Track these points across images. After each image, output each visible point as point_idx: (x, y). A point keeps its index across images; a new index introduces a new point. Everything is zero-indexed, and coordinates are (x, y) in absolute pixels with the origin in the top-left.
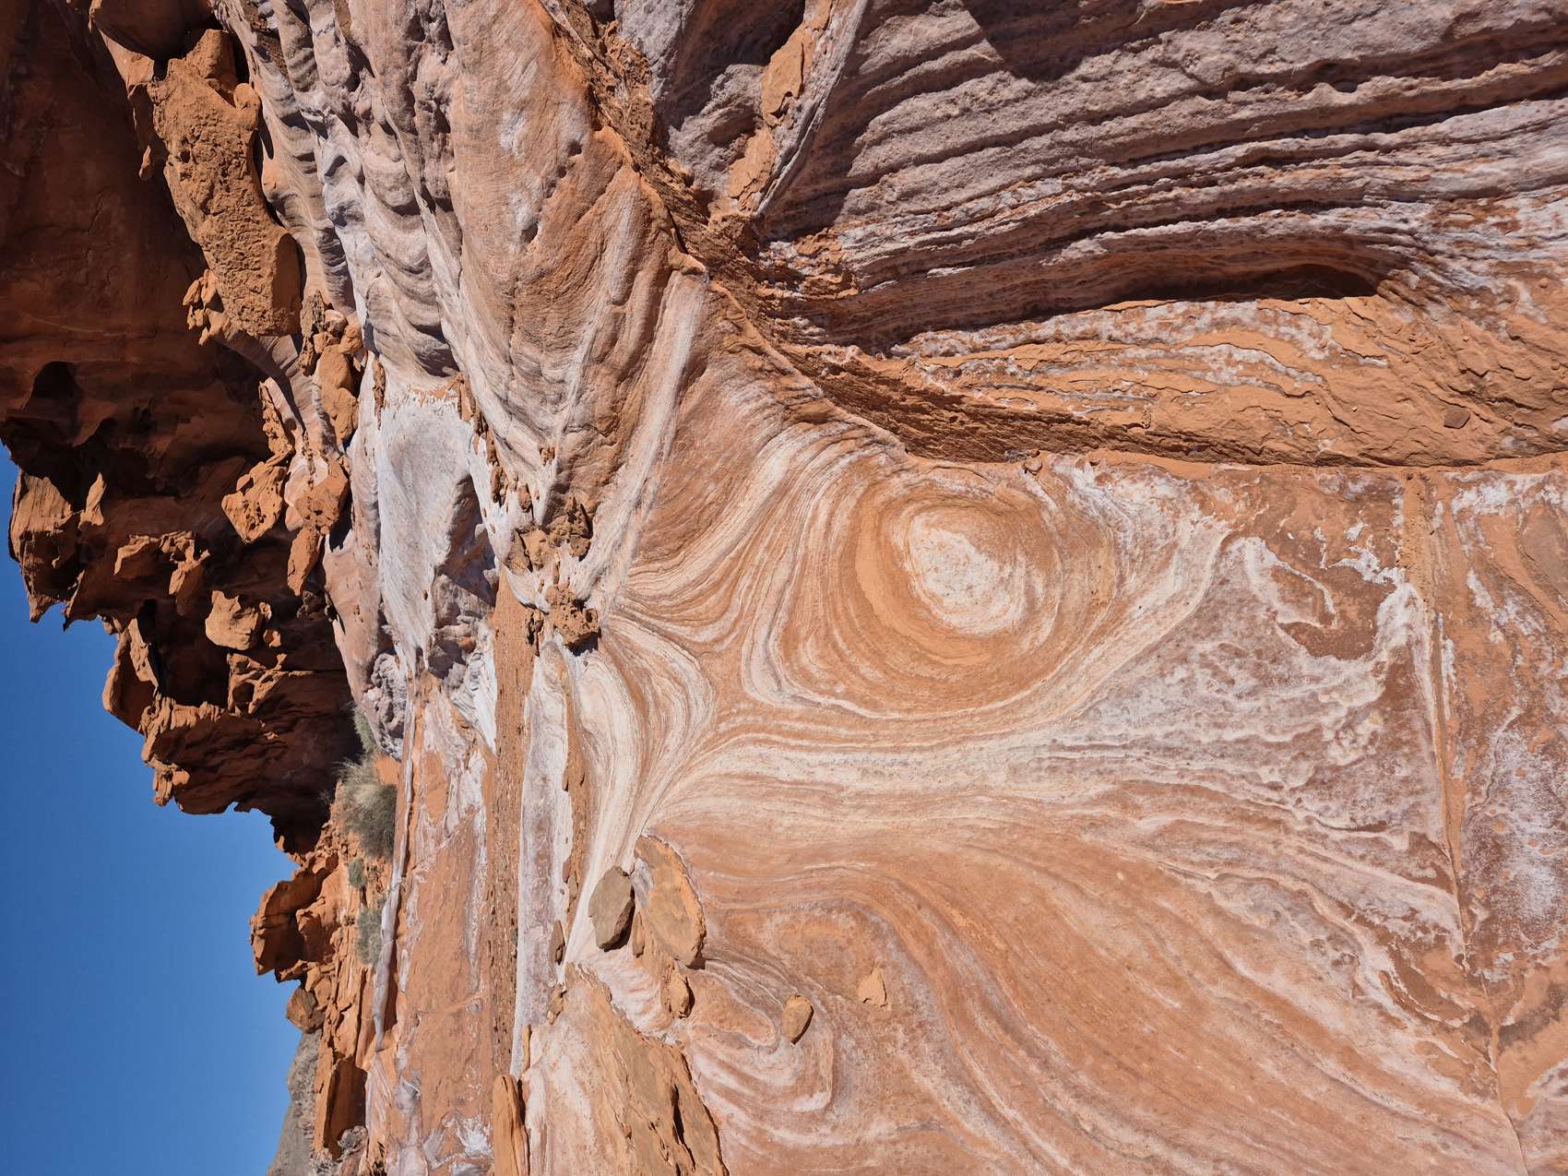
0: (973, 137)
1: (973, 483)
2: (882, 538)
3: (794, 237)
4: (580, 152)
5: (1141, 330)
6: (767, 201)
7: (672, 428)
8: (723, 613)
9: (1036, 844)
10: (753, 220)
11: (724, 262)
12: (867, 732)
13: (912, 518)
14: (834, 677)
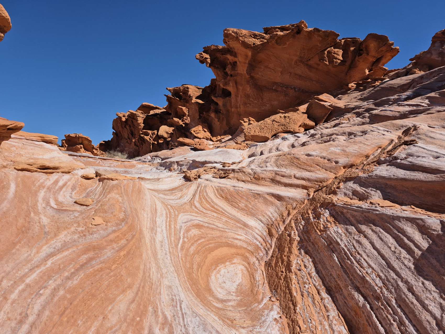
0: (387, 256)
1: (260, 282)
2: (235, 256)
3: (331, 215)
4: (336, 164)
5: (335, 325)
6: (342, 205)
7: (260, 193)
8: (204, 208)
10: (333, 204)
11: (315, 201)
12: (174, 246)
13: (243, 265)
14: (189, 238)
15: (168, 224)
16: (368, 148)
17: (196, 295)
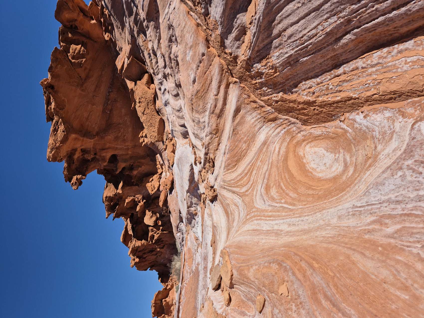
0: (306, 11)
1: (324, 130)
2: (296, 154)
3: (259, 62)
4: (205, 55)
5: (372, 62)
6: (250, 52)
7: (232, 129)
8: (248, 182)
9: (347, 240)
10: (248, 59)
11: (243, 76)
12: (291, 213)
13: (305, 146)
14: (281, 198)
15: (268, 219)
16: (189, 24)
17: (343, 191)
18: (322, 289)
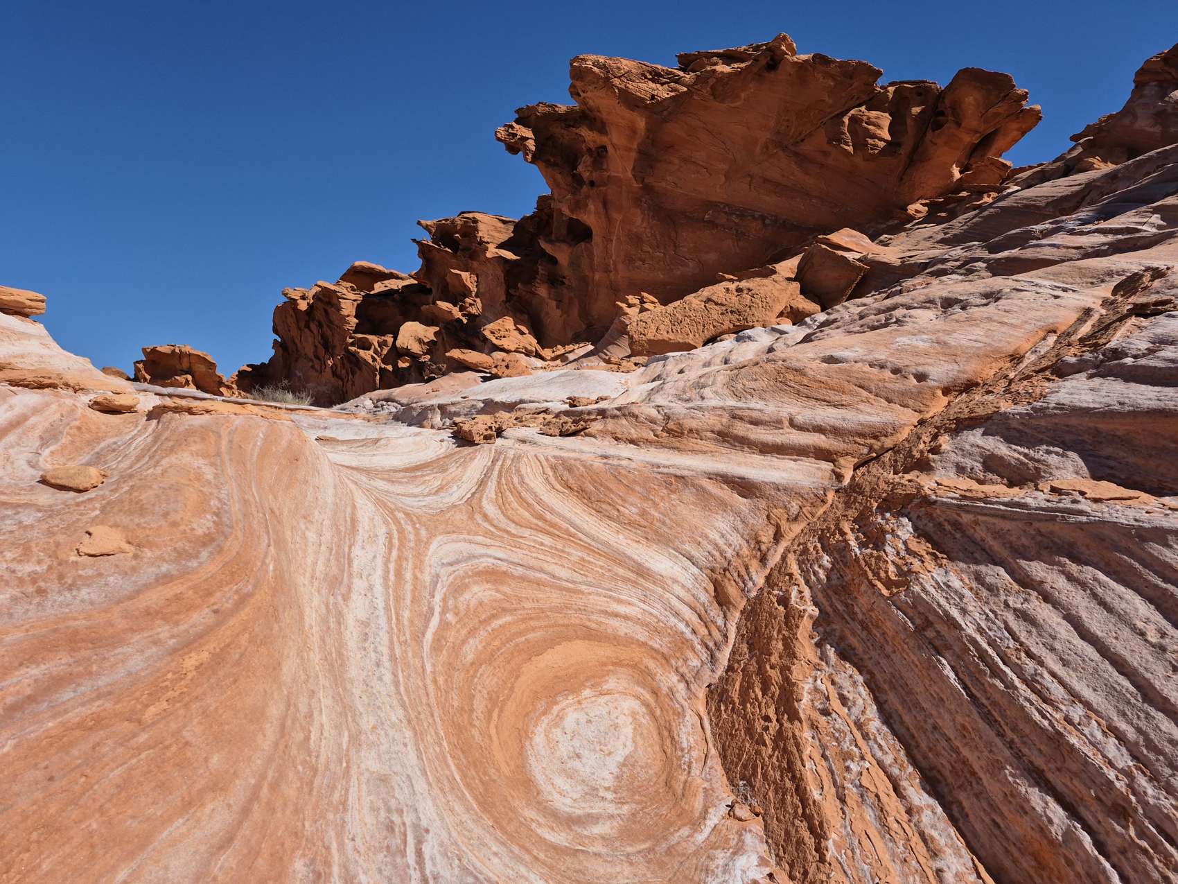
1: (695, 754)
2: (611, 667)
3: (920, 533)
4: (919, 381)
6: (954, 502)
7: (685, 473)
8: (514, 522)
10: (925, 498)
11: (862, 493)
12: (408, 637)
13: (638, 698)
14: (462, 613)
15: (392, 566)
16: (1016, 334)
17: (480, 804)
18: (90, 673)
